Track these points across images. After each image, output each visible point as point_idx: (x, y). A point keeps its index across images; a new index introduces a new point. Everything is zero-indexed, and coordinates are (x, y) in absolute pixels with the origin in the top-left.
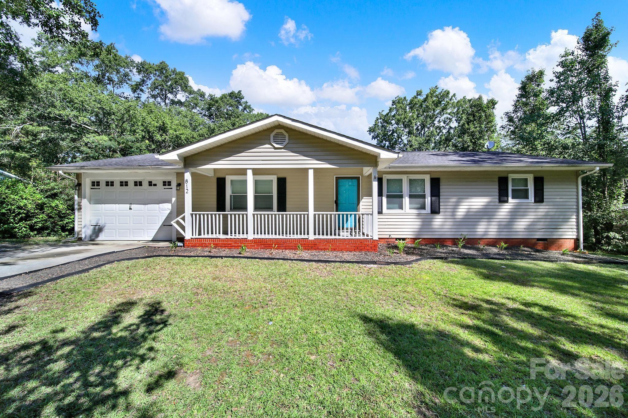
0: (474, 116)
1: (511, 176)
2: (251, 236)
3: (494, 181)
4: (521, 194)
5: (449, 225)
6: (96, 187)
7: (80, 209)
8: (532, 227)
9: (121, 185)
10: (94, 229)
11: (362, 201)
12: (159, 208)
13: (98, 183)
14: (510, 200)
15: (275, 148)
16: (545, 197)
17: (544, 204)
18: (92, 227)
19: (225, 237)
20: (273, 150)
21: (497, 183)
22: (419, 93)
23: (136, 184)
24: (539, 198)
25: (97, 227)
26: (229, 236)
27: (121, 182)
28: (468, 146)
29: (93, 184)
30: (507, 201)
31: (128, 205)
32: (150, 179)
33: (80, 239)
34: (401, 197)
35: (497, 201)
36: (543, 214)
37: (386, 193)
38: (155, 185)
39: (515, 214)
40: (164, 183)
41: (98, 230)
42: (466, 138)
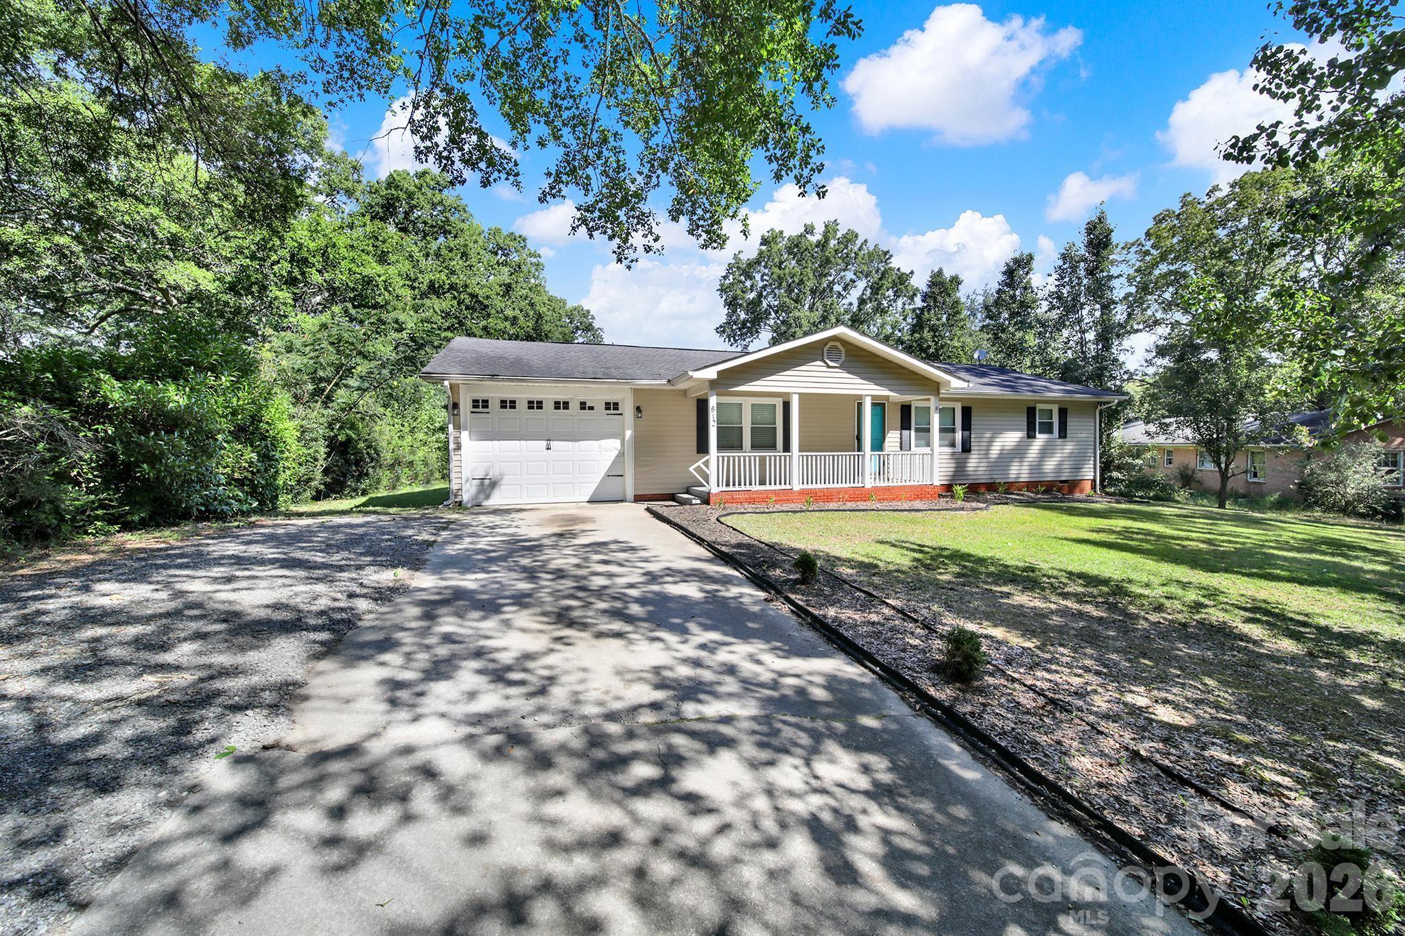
0: (935, 301)
1: (1039, 406)
2: (797, 486)
3: (1023, 412)
4: (1047, 428)
5: (983, 467)
6: (480, 410)
7: (459, 448)
8: (1060, 467)
9: (530, 408)
10: (482, 484)
11: (888, 436)
12: (600, 447)
13: (486, 403)
14: (1038, 435)
15: (828, 367)
16: (1068, 431)
17: (1068, 439)
18: (476, 482)
19: (762, 488)
20: (825, 369)
21: (1026, 415)
22: (809, 230)
23: (557, 405)
24: (1063, 434)
25: (487, 482)
26: (767, 487)
27: (530, 402)
28: (929, 347)
29: (475, 403)
30: (1034, 437)
31: (545, 443)
32: (583, 398)
33: (460, 503)
35: (1028, 436)
36: (1068, 451)
37: (915, 426)
38: (591, 408)
39: (1045, 452)
40: (608, 406)
41: (488, 485)
42: (927, 334)
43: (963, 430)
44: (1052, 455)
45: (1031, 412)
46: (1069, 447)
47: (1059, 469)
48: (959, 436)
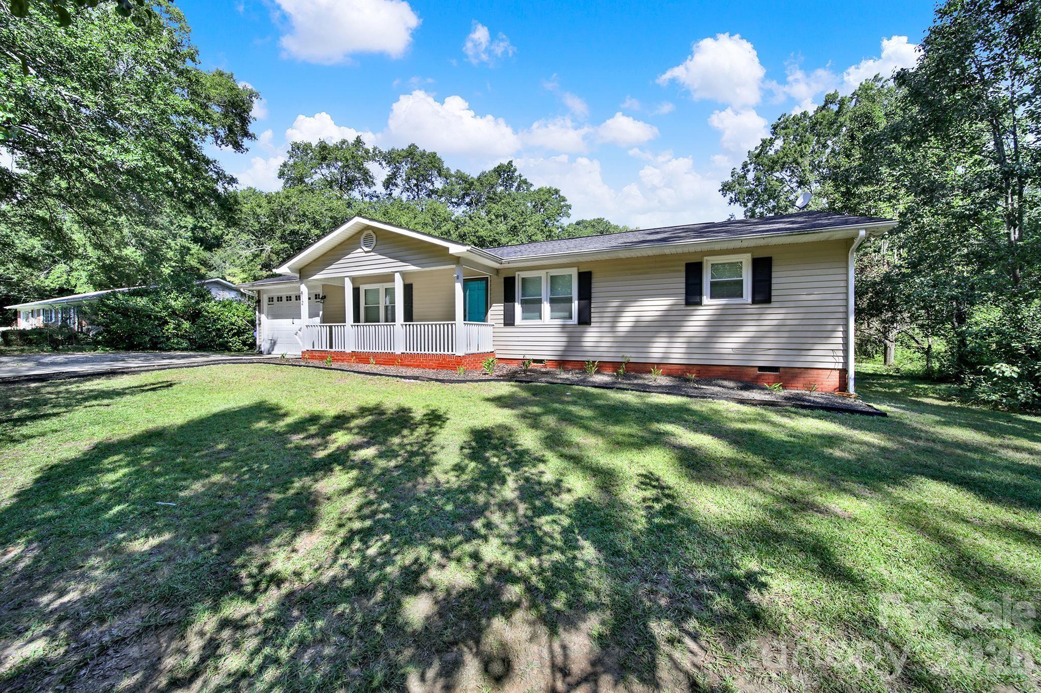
2: (349, 350)
3: (679, 271)
4: (727, 290)
5: (608, 344)
6: (271, 303)
7: (260, 324)
8: (751, 346)
9: (287, 300)
11: (492, 309)
13: (273, 299)
14: (706, 300)
15: (366, 252)
16: (773, 293)
17: (773, 305)
19: (330, 349)
20: (364, 254)
21: (684, 274)
24: (763, 296)
25: (273, 341)
26: (333, 349)
27: (287, 297)
29: (270, 299)
30: (700, 303)
33: (262, 352)
34: (540, 301)
35: (683, 302)
36: (775, 322)
37: (520, 298)
39: (717, 326)
41: (273, 344)
43: (580, 299)
44: (734, 327)
45: (694, 271)
46: (773, 316)
47: (749, 348)
48: (575, 305)
